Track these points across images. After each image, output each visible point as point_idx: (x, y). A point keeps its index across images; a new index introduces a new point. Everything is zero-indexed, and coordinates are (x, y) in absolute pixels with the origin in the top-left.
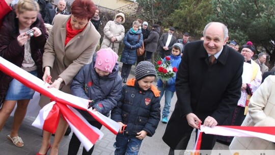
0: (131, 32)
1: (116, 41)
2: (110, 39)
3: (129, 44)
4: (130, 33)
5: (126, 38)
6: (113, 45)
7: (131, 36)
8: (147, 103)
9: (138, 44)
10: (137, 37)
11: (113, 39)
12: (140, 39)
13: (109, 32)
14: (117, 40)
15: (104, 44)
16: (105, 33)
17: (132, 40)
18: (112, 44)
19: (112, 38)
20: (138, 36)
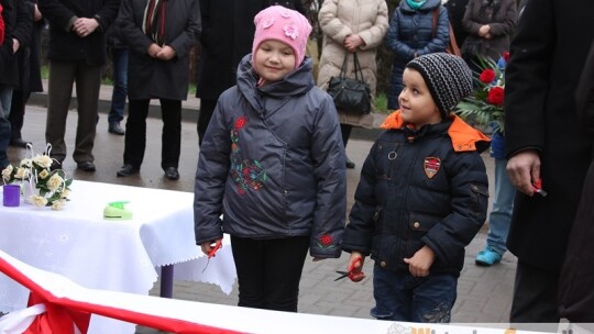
0: (407, 8)
1: (362, 47)
2: (341, 45)
3: (405, 48)
4: (405, 13)
5: (394, 29)
6: (356, 61)
7: (407, 21)
8: (431, 173)
9: (436, 41)
10: (427, 21)
11: (352, 43)
12: (438, 24)
13: (336, 22)
14: (363, 44)
15: (326, 62)
16: (324, 28)
17: (415, 32)
18: (351, 57)
19: (348, 40)
20: (429, 16)
